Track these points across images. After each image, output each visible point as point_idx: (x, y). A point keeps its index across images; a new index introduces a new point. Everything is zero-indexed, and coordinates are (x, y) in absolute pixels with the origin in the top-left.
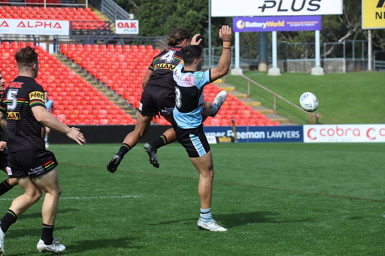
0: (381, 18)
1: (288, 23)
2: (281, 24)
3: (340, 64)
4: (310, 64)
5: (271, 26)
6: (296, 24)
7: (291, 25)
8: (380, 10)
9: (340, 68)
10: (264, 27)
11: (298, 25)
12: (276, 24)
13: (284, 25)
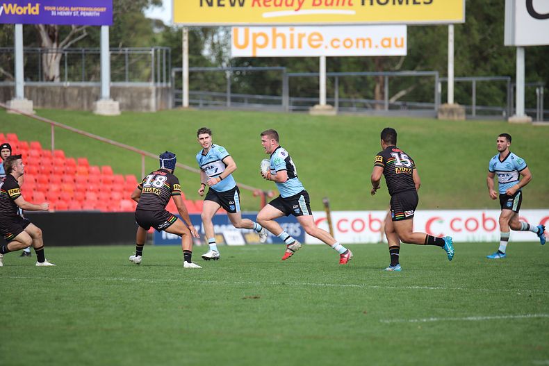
0: (210, 4)
3: (144, 95)
4: (76, 92)
6: (64, 12)
7: (54, 13)
9: (145, 101)
11: (68, 14)
12: (23, 10)
13: (37, 13)
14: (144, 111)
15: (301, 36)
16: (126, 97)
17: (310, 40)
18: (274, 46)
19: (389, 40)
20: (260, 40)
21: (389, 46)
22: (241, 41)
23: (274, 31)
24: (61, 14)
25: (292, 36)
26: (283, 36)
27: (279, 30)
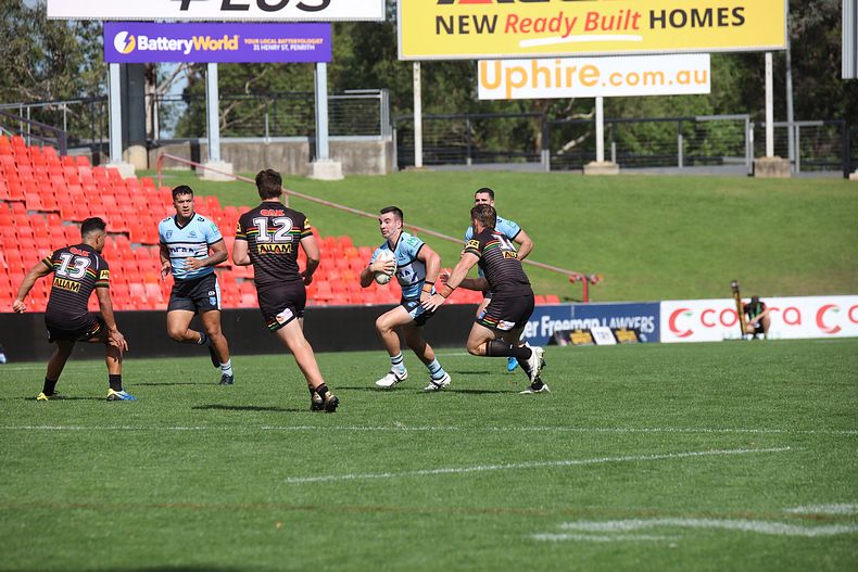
0: (450, 31)
1: (247, 41)
2: (230, 44)
3: (371, 152)
4: (281, 150)
5: (205, 48)
6: (270, 45)
7: (256, 48)
8: (446, 11)
9: (372, 161)
10: (187, 52)
11: (274, 48)
12: (218, 45)
13: (236, 47)
14: (371, 173)
15: (570, 71)
16: (347, 155)
17: (582, 76)
18: (535, 85)
19: (688, 73)
20: (516, 78)
21: (688, 81)
22: (491, 80)
23: (534, 65)
24: (265, 48)
25: (558, 71)
26: (546, 71)
27: (541, 63)
